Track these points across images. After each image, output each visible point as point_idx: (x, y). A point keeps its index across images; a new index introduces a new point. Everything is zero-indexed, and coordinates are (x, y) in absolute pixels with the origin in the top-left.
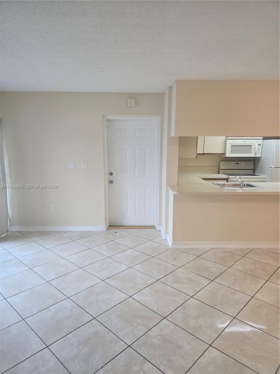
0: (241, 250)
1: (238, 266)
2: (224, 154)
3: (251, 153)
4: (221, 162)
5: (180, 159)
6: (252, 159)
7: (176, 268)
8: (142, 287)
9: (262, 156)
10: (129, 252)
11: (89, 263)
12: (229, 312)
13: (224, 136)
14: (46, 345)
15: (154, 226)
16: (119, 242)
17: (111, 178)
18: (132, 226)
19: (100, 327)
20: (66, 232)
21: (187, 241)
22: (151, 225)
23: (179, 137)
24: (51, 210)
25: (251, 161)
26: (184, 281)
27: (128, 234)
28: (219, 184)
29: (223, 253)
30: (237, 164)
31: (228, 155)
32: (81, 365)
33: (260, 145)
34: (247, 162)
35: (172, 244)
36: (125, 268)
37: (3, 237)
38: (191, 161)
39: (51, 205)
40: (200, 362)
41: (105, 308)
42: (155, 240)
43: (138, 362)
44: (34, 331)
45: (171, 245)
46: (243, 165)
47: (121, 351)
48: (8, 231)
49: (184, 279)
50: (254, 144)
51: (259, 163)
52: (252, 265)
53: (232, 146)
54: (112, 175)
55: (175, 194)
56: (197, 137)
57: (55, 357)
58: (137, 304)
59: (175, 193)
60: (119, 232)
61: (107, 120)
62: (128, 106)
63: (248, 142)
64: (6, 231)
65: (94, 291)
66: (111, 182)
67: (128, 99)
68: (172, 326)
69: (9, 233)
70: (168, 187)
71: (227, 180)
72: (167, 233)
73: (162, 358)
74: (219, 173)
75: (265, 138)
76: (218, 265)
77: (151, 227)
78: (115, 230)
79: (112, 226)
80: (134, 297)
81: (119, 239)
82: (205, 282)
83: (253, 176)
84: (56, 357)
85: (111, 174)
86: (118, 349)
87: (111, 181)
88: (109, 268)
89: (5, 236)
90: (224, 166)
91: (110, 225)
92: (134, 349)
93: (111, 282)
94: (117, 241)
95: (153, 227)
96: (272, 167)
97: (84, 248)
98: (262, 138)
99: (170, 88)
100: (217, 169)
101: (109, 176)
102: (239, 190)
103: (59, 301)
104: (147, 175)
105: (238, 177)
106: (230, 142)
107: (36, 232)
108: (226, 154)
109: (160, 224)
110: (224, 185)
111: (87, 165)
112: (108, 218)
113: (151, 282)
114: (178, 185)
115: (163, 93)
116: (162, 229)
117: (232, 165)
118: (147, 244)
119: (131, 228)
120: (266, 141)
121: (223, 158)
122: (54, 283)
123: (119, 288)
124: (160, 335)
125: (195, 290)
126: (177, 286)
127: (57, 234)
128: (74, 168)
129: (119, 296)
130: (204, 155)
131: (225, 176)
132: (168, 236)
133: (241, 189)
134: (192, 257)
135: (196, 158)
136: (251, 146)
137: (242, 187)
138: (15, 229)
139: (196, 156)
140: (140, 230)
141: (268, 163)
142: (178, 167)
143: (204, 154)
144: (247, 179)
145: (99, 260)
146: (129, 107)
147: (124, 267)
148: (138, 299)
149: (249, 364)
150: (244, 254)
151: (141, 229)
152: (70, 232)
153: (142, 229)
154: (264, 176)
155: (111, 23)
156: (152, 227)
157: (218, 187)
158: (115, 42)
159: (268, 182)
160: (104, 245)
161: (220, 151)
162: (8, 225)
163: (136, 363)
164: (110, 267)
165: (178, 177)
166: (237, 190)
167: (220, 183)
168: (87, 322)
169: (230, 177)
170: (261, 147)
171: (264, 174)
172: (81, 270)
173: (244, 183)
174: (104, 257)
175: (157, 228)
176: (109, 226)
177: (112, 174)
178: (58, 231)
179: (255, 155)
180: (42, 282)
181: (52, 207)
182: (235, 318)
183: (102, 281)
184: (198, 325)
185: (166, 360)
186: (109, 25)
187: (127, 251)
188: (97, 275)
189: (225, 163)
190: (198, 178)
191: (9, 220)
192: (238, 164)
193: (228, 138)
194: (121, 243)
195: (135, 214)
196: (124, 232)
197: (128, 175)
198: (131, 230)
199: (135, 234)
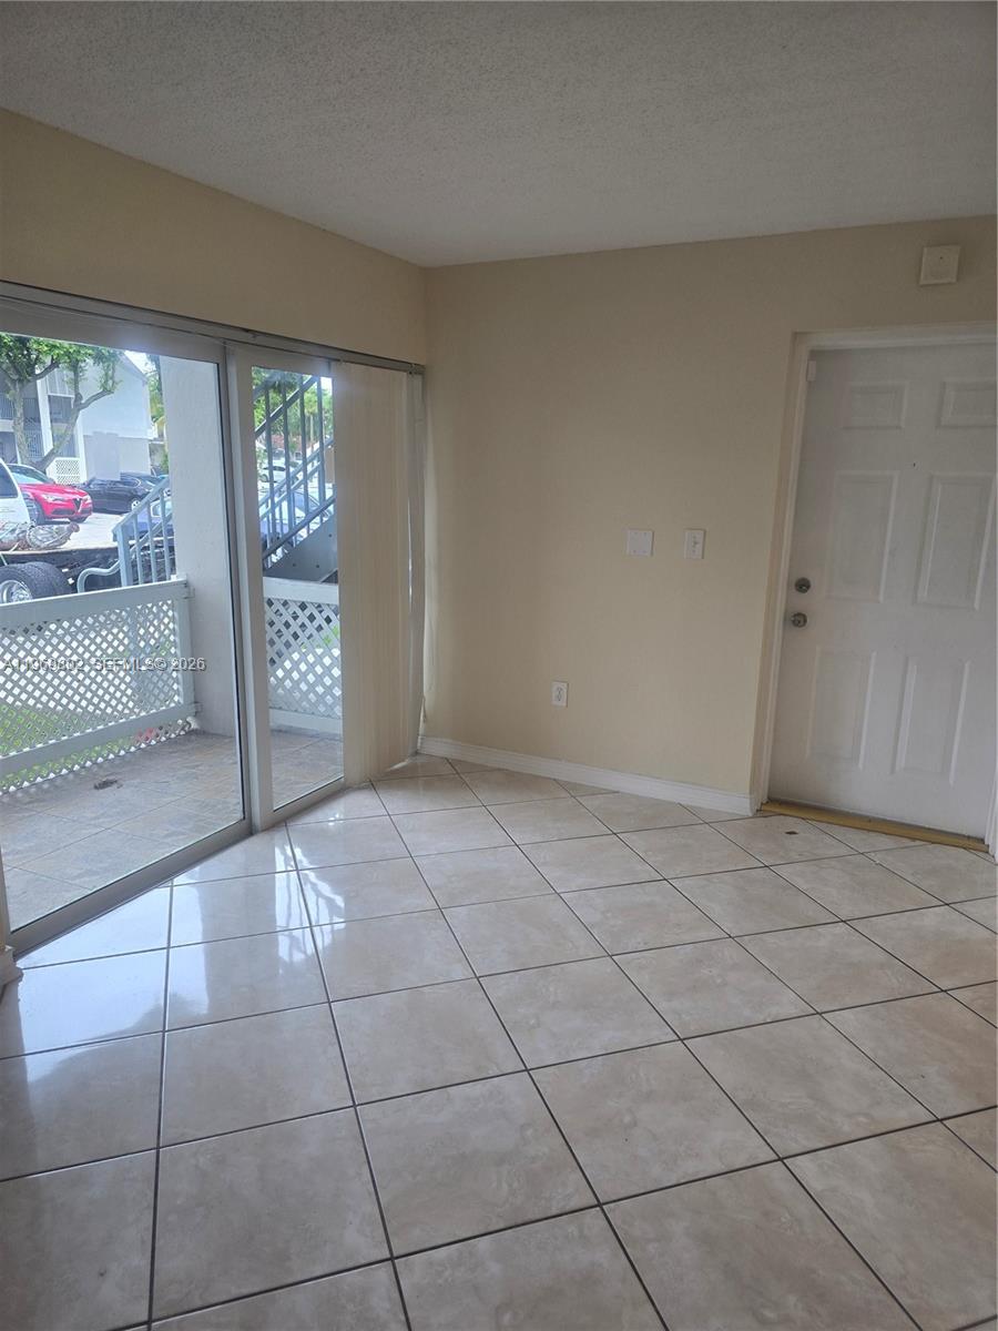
8: (848, 1129)
10: (828, 938)
11: (645, 944)
14: (391, 1250)
15: (982, 841)
16: (795, 880)
17: (802, 602)
18: (870, 819)
19: (605, 1256)
20: (595, 792)
22: (968, 833)
24: (555, 702)
27: (843, 851)
36: (794, 1012)
37: (397, 770)
39: (556, 686)
41: (658, 1174)
42: (966, 908)
44: (371, 1171)
48: (416, 753)
54: (805, 591)
57: (403, 1318)
58: (804, 1208)
60: (809, 835)
62: (923, 282)
64: (410, 751)
65: (633, 1076)
66: (798, 620)
67: (925, 250)
69: (420, 760)
77: (962, 842)
78: (790, 823)
79: (783, 802)
80: (803, 1166)
81: (798, 867)
84: (407, 1319)
85: (803, 585)
87: (799, 614)
88: (719, 986)
89: (404, 767)
91: (775, 796)
93: (715, 1056)
94: (785, 871)
95: (979, 846)
97: (645, 872)
101: (795, 592)
103: (491, 1074)
104: (976, 606)
107: (499, 770)
111: (701, 541)
112: (766, 765)
113: (903, 1116)
118: (932, 919)
122: (499, 990)
123: (740, 1097)
127: (564, 794)
128: (652, 553)
129: (729, 1141)
138: (439, 748)
140: (913, 844)
145: (687, 938)
146: (925, 285)
147: (787, 1004)
148: (816, 1185)
151: (914, 839)
152: (611, 796)
153: (918, 843)
160: (726, 877)
162: (421, 730)
164: (725, 984)
168: (568, 1209)
172: (606, 966)
174: (715, 933)
176: (770, 800)
177: (808, 587)
178: (569, 783)
180: (460, 971)
181: (560, 690)
183: (675, 1037)
187: (820, 929)
188: (662, 1006)
191: (425, 716)
194: (803, 887)
195: (893, 771)
196: (828, 840)
197: (881, 598)
198: (863, 835)
199: (878, 858)
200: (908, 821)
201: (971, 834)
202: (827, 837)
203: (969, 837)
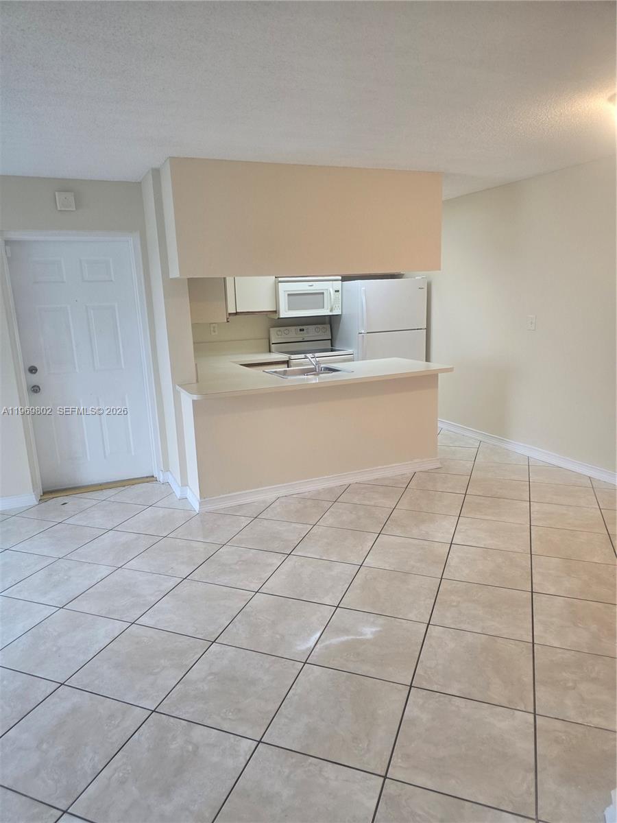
0: (330, 490)
1: (329, 520)
2: (275, 312)
3: (323, 308)
4: (271, 329)
5: (195, 326)
6: (327, 318)
7: (216, 547)
8: (153, 599)
9: (344, 313)
10: (107, 539)
11: (15, 581)
12: (327, 600)
13: (273, 275)
15: (153, 476)
16: (80, 523)
17: (35, 379)
18: (101, 485)
19: (77, 698)
21: (229, 493)
22: (145, 476)
23: (188, 279)
25: (324, 324)
26: (238, 568)
27: (94, 502)
28: (275, 372)
29: (299, 503)
30: (301, 330)
31: (285, 313)
32: (56, 777)
33: (338, 291)
34: (319, 326)
35: (200, 504)
36: (108, 572)
38: (212, 329)
40: (294, 695)
41: (83, 658)
42: (159, 504)
43: (179, 732)
45: (198, 507)
46: (312, 332)
47: (139, 726)
49: (236, 564)
50: (327, 290)
51: (338, 328)
52: (351, 513)
53: (289, 295)
54: (35, 373)
55: (195, 399)
56: (225, 279)
58: (151, 632)
59: (195, 397)
60: (72, 501)
61: (7, 242)
62: (59, 209)
63: (317, 287)
65: (46, 632)
66: (35, 389)
67: (57, 193)
68: (231, 652)
70: (177, 387)
71: (287, 363)
72: (185, 483)
73: (224, 710)
74: (270, 351)
75: (345, 279)
76: (294, 525)
77: (146, 480)
78: (61, 500)
79: (50, 492)
80: (143, 620)
81: (76, 517)
82: (276, 560)
83: (332, 351)
85: (33, 370)
86: (130, 723)
87: (35, 386)
88: (67, 579)
90: (277, 337)
91: (45, 490)
92: (164, 714)
93: (83, 605)
94: (71, 521)
95: (151, 479)
96: (363, 332)
98: (340, 278)
99: (156, 173)
100: (265, 342)
101: (29, 374)
102: (313, 380)
104: (123, 367)
105: (309, 356)
106: (285, 288)
108: (279, 311)
109: (167, 469)
110: (285, 373)
112: (38, 474)
113: (171, 584)
114: (197, 381)
115: (139, 183)
116: (174, 480)
117: (293, 333)
118: (148, 514)
119: (100, 487)
120: (347, 284)
121: (274, 321)
123: (104, 613)
124: (211, 674)
125: (261, 579)
126: (224, 580)
129: (104, 631)
130: (237, 316)
131: (284, 357)
132: (188, 490)
133: (317, 377)
134: (244, 521)
135: (228, 322)
136: (323, 293)
137: (318, 374)
139: (227, 319)
140: (124, 488)
141: (355, 326)
142: (194, 343)
143: (237, 313)
144: (325, 359)
145: (38, 568)
146: (60, 211)
147: (104, 571)
148: (151, 623)
149: (372, 671)
150: (336, 497)
151: (124, 486)
153: (126, 487)
154: (350, 351)
155: (29, 28)
156: (148, 479)
157: (275, 377)
158: (34, 66)
159: (358, 360)
160: (42, 535)
161: (267, 306)
163: (174, 735)
164: (70, 577)
165: (196, 365)
166: (311, 380)
167: (278, 370)
168: (48, 694)
169: (293, 357)
170: (339, 294)
171: (349, 346)
173: (322, 366)
174: (51, 561)
175: (161, 477)
176: (44, 493)
177: (37, 370)
179: (331, 311)
182: (337, 607)
183: (57, 609)
184: (278, 636)
185: (232, 710)
186: (23, 30)
187: (102, 537)
188: (42, 600)
189: (280, 331)
190: (233, 364)
192: (303, 330)
193: (280, 279)
194: (85, 524)
195: (105, 457)
196: (86, 501)
197: (78, 371)
198: (100, 492)
199: (112, 499)
200: (118, 479)
201: (148, 475)
202: (82, 500)
203: (147, 477)
